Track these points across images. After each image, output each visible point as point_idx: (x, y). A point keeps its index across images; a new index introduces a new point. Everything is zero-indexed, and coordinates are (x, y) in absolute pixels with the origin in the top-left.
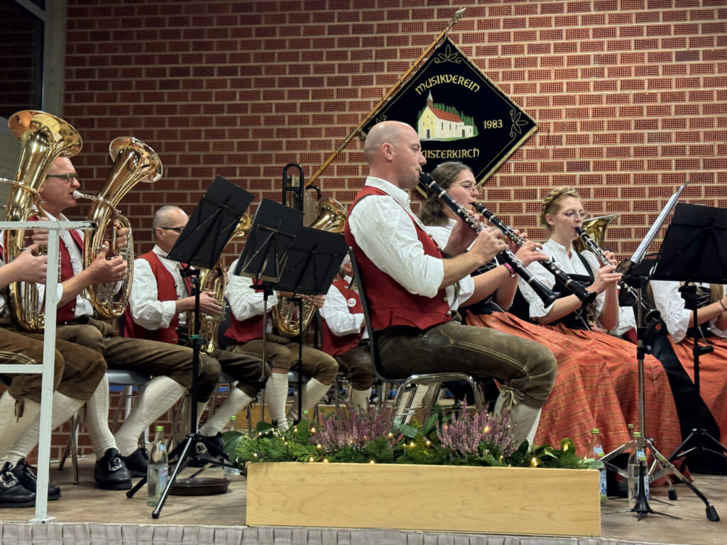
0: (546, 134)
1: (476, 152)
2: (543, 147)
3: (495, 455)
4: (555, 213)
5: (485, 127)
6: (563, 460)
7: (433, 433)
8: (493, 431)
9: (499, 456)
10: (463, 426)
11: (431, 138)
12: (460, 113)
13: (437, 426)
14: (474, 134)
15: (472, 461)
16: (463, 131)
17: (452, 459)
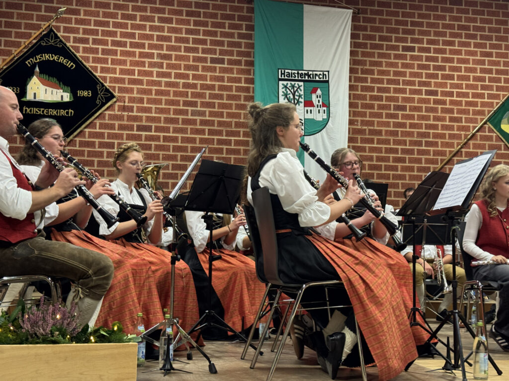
0: (122, 104)
1: (71, 112)
2: (120, 113)
3: (64, 336)
4: (124, 161)
5: (79, 95)
6: (113, 337)
7: (16, 321)
8: (63, 318)
9: (67, 336)
10: (40, 315)
11: (37, 99)
12: (59, 83)
13: (20, 316)
14: (70, 99)
15: (45, 341)
16: (62, 96)
17: (30, 339)
